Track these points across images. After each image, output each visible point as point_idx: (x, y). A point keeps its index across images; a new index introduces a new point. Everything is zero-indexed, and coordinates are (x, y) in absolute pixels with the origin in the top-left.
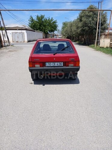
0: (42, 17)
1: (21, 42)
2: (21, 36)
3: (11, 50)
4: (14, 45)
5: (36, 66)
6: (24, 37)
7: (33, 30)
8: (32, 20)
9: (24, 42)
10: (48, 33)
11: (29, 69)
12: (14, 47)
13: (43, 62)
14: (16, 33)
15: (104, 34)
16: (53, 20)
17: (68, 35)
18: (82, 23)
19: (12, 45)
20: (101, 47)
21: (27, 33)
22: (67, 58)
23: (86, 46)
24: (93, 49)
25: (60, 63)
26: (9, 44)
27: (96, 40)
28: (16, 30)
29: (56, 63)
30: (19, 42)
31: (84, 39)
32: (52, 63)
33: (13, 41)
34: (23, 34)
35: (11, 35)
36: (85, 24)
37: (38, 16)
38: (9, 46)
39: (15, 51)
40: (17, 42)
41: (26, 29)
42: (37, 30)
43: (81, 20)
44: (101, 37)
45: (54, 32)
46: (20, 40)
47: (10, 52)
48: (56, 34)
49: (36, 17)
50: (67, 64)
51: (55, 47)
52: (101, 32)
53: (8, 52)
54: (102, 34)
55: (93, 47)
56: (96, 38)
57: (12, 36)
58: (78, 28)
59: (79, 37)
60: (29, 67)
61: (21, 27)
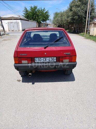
0: (35, 8)
1: (16, 31)
2: (16, 25)
3: (6, 38)
4: (9, 34)
5: (23, 62)
6: (19, 27)
7: (27, 20)
8: (27, 11)
9: (19, 30)
10: (41, 22)
11: (15, 66)
12: (9, 36)
13: (31, 58)
14: (12, 22)
15: (94, 23)
16: (45, 10)
17: (59, 24)
18: (72, 12)
19: (8, 34)
20: (90, 36)
21: (21, 22)
22: (62, 52)
23: (76, 34)
24: (83, 37)
25: (53, 58)
26: (4, 33)
27: (86, 28)
28: (12, 19)
29: (48, 59)
30: (15, 31)
31: (74, 28)
32: (42, 58)
33: (9, 30)
34: (18, 23)
35: (7, 24)
36: (75, 14)
37: (31, 7)
38: (5, 35)
39: (9, 39)
40: (13, 31)
41: (21, 19)
42: (31, 20)
43: (71, 10)
44: (90, 25)
45: (47, 22)
46: (16, 29)
47: (5, 40)
48: (48, 23)
49: (30, 8)
50: (61, 59)
51: (46, 36)
52: (90, 21)
53: (3, 41)
54: (91, 23)
55: (83, 36)
56: (86, 27)
57: (8, 26)
58: (68, 17)
59: (69, 26)
60: (15, 63)
61: (16, 17)
